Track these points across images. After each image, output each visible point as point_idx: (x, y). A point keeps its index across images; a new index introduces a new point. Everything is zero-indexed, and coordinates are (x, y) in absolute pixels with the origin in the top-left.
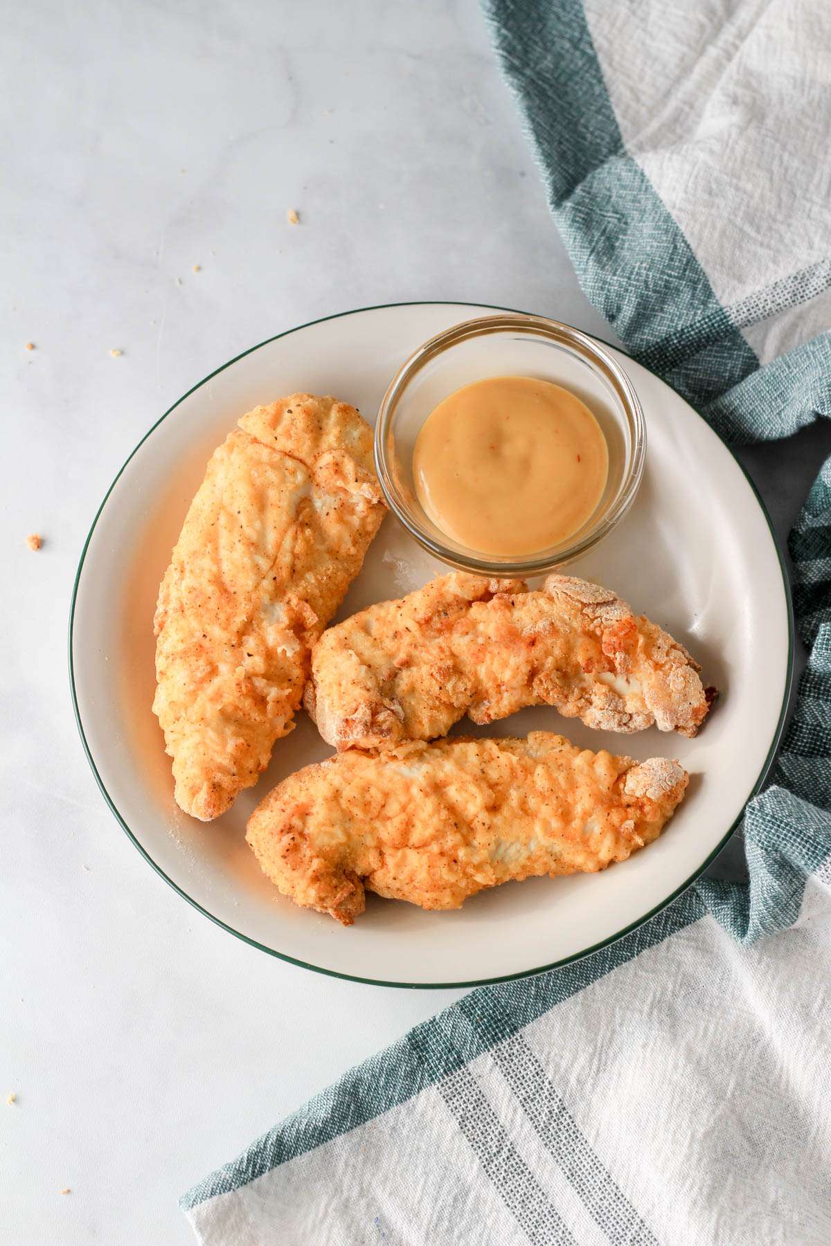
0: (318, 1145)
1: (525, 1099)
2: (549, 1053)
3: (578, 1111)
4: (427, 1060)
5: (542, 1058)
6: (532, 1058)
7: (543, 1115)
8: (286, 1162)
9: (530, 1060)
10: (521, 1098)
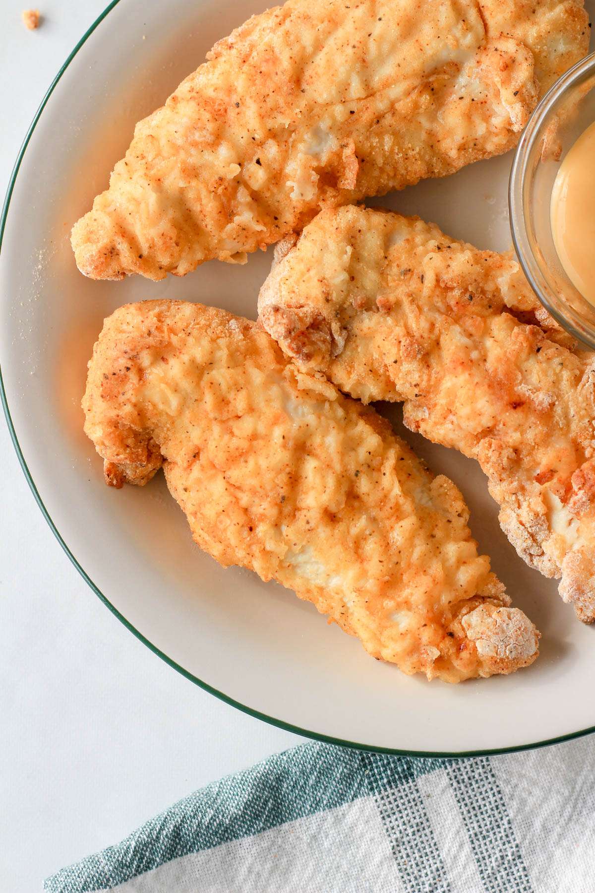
0: (220, 843)
1: (476, 835)
2: (516, 786)
3: (536, 863)
4: (370, 763)
5: (507, 790)
6: (494, 788)
7: (493, 859)
8: (179, 859)
9: (492, 789)
10: (472, 832)
